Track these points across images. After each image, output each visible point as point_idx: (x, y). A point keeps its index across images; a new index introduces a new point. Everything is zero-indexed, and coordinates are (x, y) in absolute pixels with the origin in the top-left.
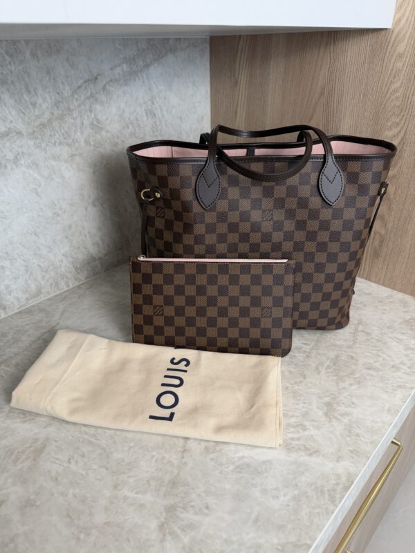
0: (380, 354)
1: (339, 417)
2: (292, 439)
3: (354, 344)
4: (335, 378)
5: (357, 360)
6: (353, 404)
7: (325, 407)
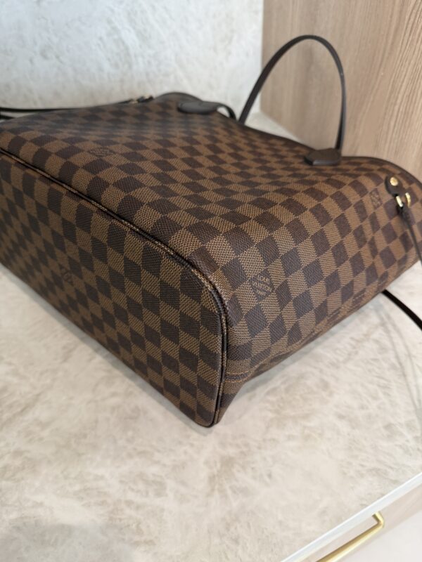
0: (381, 395)
1: (229, 492)
2: (129, 503)
3: (345, 362)
4: (271, 415)
5: (331, 394)
6: (270, 476)
7: (219, 465)
